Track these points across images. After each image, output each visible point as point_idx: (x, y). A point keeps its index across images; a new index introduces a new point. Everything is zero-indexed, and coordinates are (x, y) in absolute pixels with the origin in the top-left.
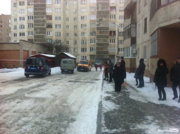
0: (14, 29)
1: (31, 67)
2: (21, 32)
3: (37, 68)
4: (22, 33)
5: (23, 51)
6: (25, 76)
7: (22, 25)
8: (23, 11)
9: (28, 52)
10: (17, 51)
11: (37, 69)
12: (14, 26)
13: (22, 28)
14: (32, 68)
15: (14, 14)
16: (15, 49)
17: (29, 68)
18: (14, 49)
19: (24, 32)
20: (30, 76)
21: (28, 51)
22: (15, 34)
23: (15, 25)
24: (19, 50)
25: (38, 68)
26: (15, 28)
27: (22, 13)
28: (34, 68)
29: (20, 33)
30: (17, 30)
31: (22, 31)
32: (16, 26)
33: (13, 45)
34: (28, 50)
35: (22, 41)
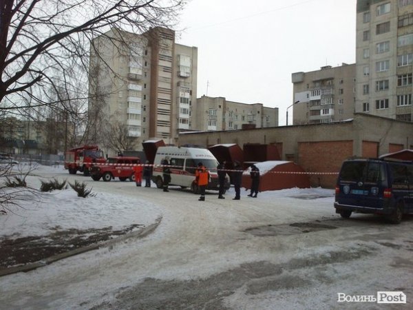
0: (364, 94)
1: (353, 187)
2: (380, 99)
3: (370, 190)
4: (382, 102)
5: (361, 143)
6: (339, 215)
7: (381, 82)
8: (384, 47)
9: (378, 147)
10: (347, 144)
11: (370, 193)
12: (364, 86)
13: (381, 88)
14: (356, 192)
15: (364, 58)
16: (343, 139)
17: (346, 189)
18: (339, 139)
19: (387, 98)
20: (353, 215)
21: (378, 143)
22: (365, 104)
23: (365, 84)
24: (352, 141)
25: (374, 191)
26: (367, 89)
27: (382, 52)
28: (361, 192)
29: (378, 102)
30: (370, 95)
31: (381, 95)
32: (368, 86)
33: (339, 127)
34: (378, 141)
35: (360, 117)
